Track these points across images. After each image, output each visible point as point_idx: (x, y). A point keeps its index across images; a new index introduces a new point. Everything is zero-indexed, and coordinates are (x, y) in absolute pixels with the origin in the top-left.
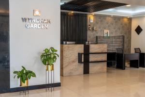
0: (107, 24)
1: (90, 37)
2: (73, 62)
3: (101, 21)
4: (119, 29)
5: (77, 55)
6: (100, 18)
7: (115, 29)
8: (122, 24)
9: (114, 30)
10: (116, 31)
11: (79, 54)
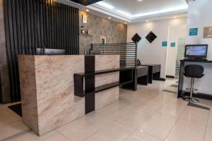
0: (104, 28)
1: (82, 45)
2: (64, 95)
3: (97, 23)
4: (116, 36)
5: (72, 79)
6: (95, 19)
7: (111, 35)
8: (118, 31)
9: (111, 37)
10: (113, 39)
11: (75, 75)
